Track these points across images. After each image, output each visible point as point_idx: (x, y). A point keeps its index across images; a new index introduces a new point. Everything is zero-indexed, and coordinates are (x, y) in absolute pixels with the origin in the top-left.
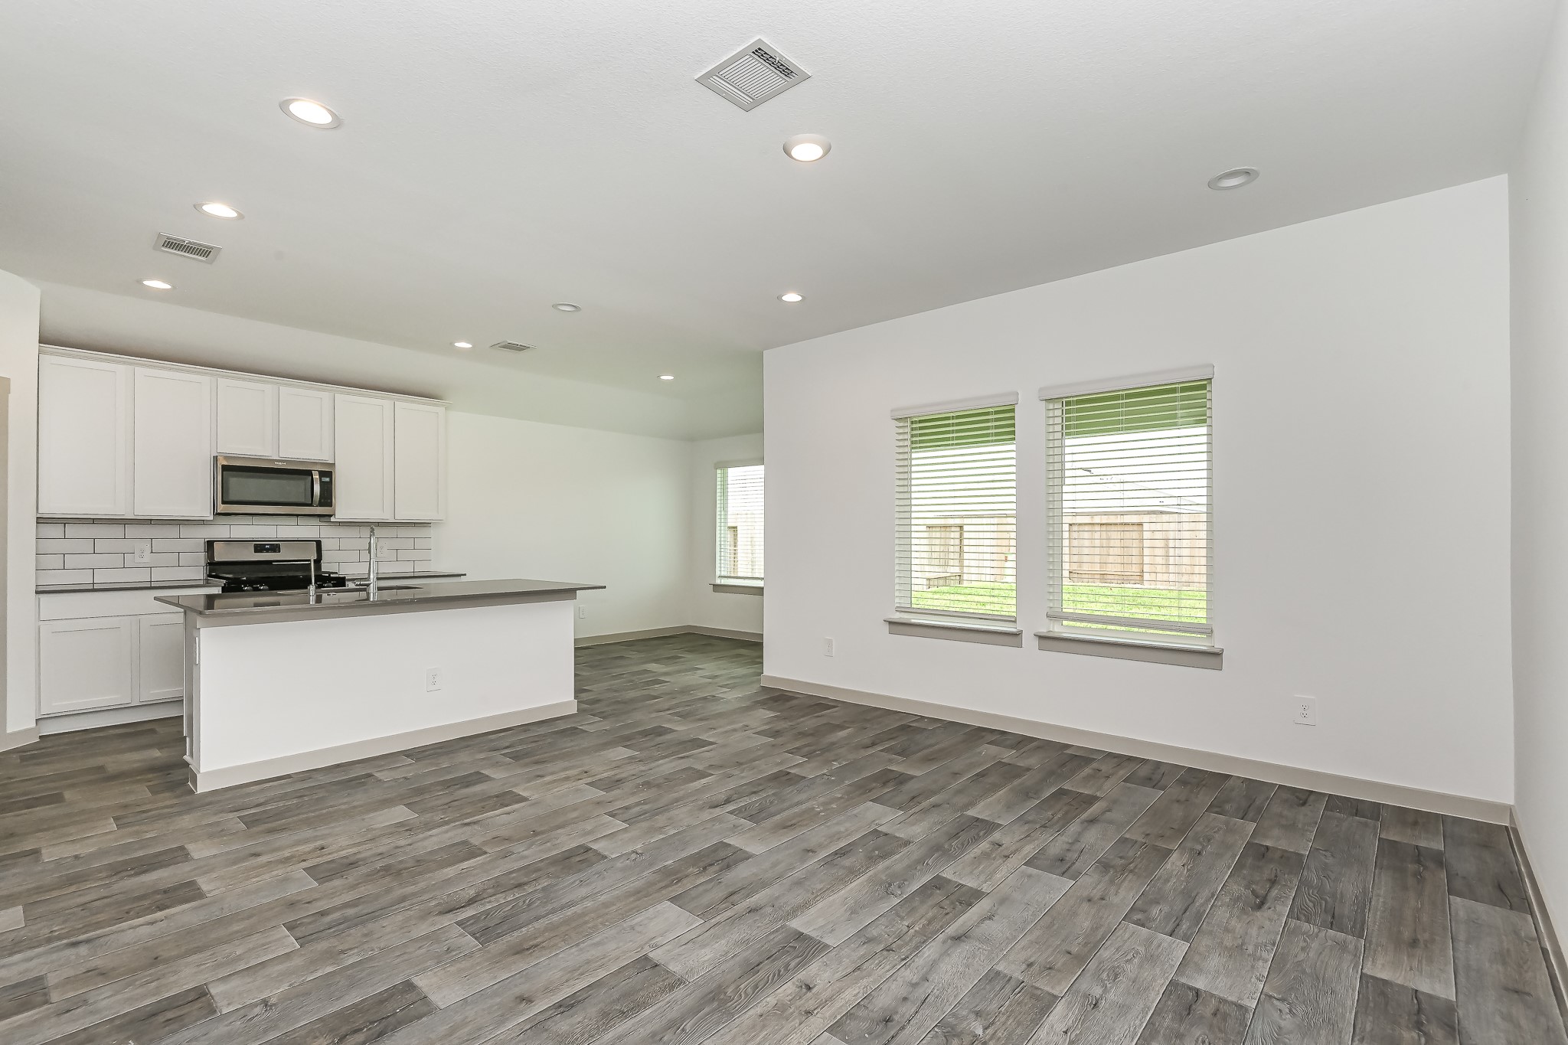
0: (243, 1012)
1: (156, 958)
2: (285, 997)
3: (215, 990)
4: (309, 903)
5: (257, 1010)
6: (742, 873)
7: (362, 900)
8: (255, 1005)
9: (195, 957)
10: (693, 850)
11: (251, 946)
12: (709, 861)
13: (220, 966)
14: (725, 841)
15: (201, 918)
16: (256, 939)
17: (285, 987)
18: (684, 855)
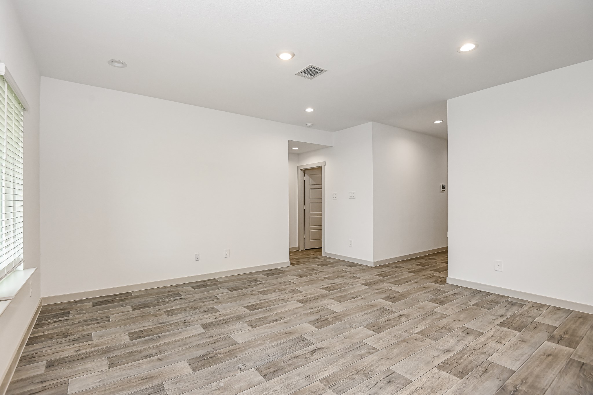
6: (313, 318)
10: (331, 327)
12: (324, 322)
14: (317, 329)
18: (334, 325)
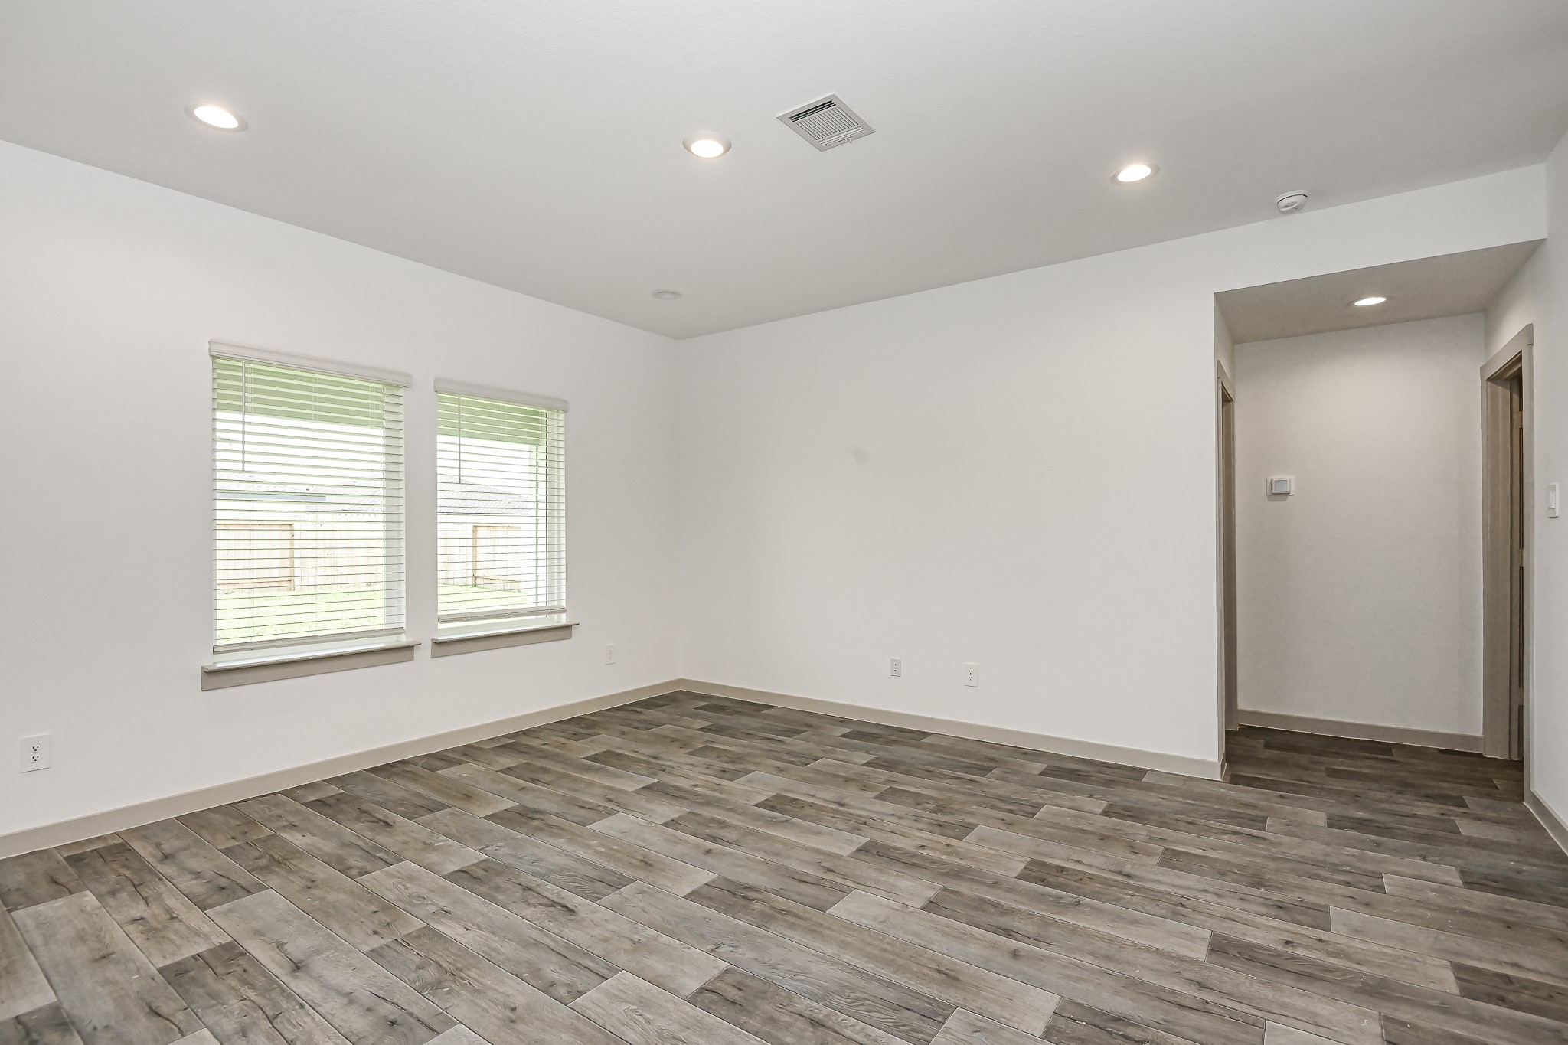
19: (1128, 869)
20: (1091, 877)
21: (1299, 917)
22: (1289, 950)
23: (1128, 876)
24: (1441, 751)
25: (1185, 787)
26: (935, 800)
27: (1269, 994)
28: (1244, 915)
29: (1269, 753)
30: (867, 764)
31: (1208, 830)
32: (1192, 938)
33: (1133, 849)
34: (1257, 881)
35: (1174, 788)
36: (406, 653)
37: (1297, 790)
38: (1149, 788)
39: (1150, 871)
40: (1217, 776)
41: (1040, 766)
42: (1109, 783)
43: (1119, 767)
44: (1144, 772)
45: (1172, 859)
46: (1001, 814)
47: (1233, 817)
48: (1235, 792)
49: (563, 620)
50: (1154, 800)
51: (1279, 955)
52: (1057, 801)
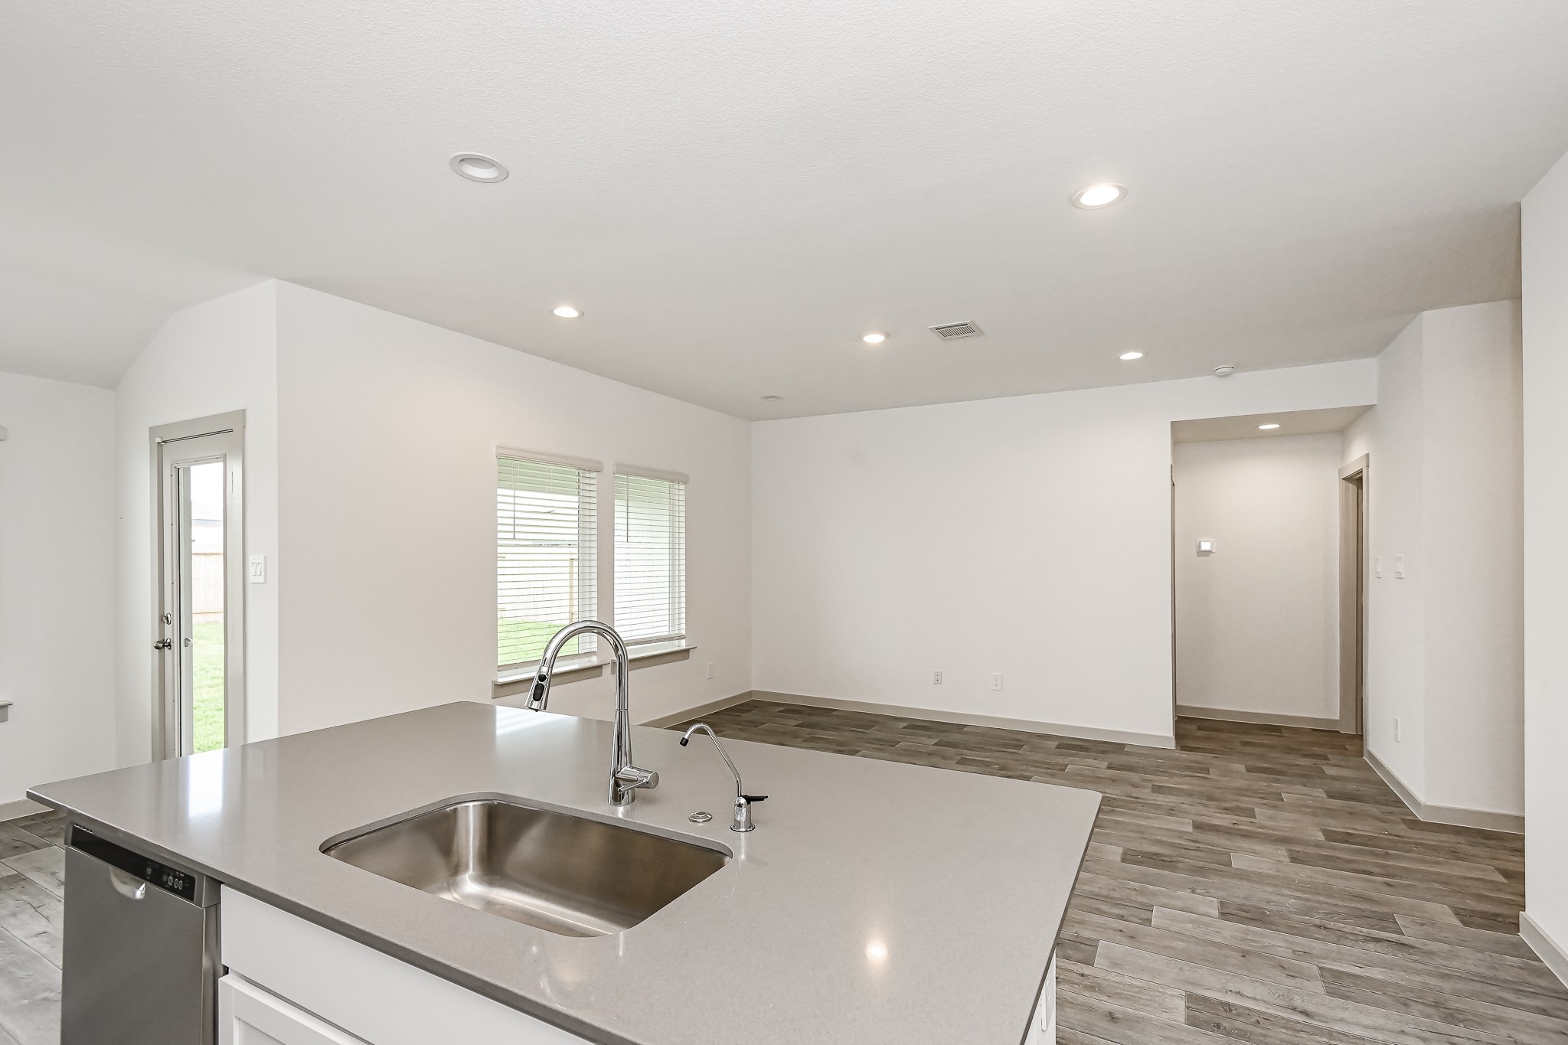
0: (1207, 894)
1: (1244, 956)
2: (1182, 888)
3: (1216, 913)
4: (1121, 931)
5: (1200, 891)
7: (1089, 910)
8: (1199, 894)
9: (1216, 940)
11: (1181, 925)
13: (1208, 925)
15: (1199, 971)
16: (1176, 927)
17: (1180, 893)
19: (1134, 795)
20: (1114, 799)
21: (1239, 813)
22: (1237, 827)
23: (1137, 798)
24: (1313, 730)
25: (1154, 752)
26: (997, 764)
27: (1229, 843)
28: (1209, 813)
29: (1200, 733)
30: (935, 745)
31: (1175, 775)
32: (1184, 823)
33: (1134, 785)
34: (1211, 798)
35: (1147, 754)
36: (598, 671)
37: (1223, 753)
38: (1129, 754)
39: (1146, 794)
40: (1172, 745)
41: (1055, 743)
42: (1104, 752)
43: (1106, 742)
44: (1124, 745)
45: (1158, 789)
46: (1043, 770)
47: (1188, 768)
48: (1185, 755)
49: (683, 645)
50: (1136, 760)
51: (1231, 828)
52: (1075, 762)
